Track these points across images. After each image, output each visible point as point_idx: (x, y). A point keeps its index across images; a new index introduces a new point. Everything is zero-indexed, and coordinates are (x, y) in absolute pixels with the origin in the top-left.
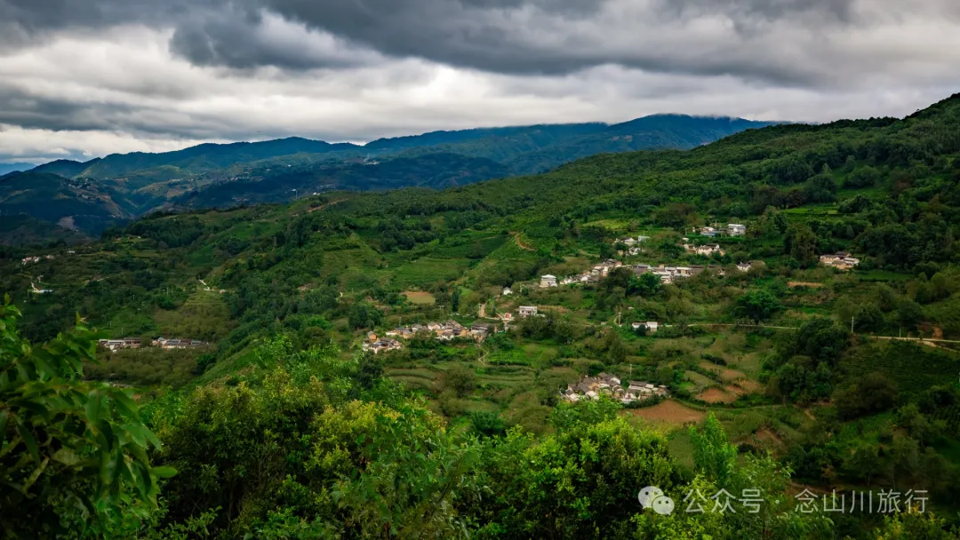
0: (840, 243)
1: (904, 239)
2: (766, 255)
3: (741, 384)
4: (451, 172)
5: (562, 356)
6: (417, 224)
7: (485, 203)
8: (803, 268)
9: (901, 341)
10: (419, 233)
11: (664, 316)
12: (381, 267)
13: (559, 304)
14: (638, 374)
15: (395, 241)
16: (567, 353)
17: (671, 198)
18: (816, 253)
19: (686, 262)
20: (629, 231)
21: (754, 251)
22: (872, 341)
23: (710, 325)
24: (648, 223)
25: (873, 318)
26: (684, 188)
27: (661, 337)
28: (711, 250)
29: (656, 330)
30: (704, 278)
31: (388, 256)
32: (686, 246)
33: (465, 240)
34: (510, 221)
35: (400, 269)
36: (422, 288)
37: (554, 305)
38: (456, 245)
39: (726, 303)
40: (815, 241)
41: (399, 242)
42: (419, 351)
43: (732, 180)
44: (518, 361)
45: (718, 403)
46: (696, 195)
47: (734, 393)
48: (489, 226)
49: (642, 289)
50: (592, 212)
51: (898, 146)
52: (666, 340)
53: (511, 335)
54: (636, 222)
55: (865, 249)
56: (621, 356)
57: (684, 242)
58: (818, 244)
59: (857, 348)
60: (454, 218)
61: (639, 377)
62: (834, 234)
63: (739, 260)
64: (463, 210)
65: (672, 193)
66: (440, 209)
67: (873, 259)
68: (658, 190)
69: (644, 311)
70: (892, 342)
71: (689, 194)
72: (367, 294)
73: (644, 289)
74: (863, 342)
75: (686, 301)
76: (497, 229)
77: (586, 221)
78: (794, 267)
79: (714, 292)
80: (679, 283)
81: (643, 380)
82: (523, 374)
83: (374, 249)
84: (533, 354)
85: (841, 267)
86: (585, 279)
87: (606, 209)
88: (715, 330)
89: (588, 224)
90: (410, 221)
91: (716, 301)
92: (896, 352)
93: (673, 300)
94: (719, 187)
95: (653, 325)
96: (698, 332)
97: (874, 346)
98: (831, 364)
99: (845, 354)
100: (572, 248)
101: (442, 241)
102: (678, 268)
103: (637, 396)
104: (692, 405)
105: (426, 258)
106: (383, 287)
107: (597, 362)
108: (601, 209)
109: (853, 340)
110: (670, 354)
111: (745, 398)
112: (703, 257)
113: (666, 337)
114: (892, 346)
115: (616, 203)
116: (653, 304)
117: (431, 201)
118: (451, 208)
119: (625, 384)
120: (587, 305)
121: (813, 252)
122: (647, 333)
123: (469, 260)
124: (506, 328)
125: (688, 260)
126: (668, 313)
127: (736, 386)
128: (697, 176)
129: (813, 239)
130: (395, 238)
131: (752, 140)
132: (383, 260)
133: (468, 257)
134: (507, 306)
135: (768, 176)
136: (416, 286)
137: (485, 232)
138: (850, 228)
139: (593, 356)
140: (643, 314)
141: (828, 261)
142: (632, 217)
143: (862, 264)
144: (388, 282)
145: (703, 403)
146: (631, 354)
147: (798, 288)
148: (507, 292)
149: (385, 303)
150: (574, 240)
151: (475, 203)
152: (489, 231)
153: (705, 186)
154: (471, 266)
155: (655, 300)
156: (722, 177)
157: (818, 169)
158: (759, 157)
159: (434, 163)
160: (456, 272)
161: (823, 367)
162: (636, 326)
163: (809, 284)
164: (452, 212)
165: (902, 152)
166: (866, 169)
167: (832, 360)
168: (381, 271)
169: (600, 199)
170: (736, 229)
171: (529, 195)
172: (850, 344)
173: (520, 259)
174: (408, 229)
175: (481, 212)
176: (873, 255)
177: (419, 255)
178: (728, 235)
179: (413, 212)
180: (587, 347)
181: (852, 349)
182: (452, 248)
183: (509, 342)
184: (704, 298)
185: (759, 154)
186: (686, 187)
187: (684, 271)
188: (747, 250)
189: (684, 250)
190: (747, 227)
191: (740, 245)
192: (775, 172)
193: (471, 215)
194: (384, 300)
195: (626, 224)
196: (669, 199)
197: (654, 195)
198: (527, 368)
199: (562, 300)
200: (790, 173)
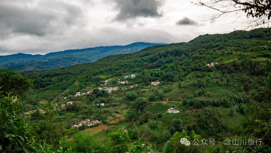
0: (157, 78)
1: (171, 76)
2: (139, 83)
3: (120, 118)
4: (72, 63)
5: (76, 115)
6: (47, 80)
7: (70, 72)
8: (146, 86)
9: (158, 103)
10: (47, 83)
11: (107, 101)
12: (33, 94)
13: (79, 101)
14: (95, 118)
15: (40, 86)
16: (78, 114)
17: (122, 68)
18: (150, 81)
19: (117, 86)
20: (108, 78)
21: (135, 82)
22: (152, 103)
23: (119, 103)
24: (113, 76)
25: (153, 97)
26: (125, 65)
27: (105, 108)
28: (124, 82)
29: (104, 106)
30: (120, 90)
31: (36, 90)
32: (119, 82)
33: (61, 84)
34: (77, 77)
35: (39, 94)
36: (46, 99)
37: (78, 101)
38: (58, 85)
39: (124, 97)
40: (150, 78)
41: (41, 86)
42: (34, 117)
43: (139, 62)
44: (64, 118)
45: (113, 124)
46: (129, 66)
47: (118, 120)
48: (70, 79)
49: (101, 94)
50: (98, 73)
51: (180, 50)
52: (106, 108)
53: (63, 111)
54: (110, 75)
55: (162, 80)
56: (91, 114)
57: (118, 80)
58: (150, 79)
59: (148, 106)
60: (60, 77)
61: (95, 119)
62: (156, 76)
63: (131, 85)
64: (63, 75)
65: (122, 67)
66: (56, 75)
67: (164, 82)
68: (118, 66)
69: (101, 100)
70: (156, 103)
71: (127, 67)
72: (27, 102)
73: (102, 94)
74: (150, 104)
75: (113, 97)
76: (72, 80)
77: (96, 76)
78: (144, 85)
79: (122, 94)
80: (113, 92)
81: (96, 120)
82: (65, 121)
83: (33, 88)
84: (68, 115)
85: (155, 85)
86: (88, 93)
87: (103, 72)
88: (120, 105)
89: (96, 77)
90: (46, 79)
91: (122, 96)
92: (157, 106)
93: (110, 97)
94: (135, 64)
95: (103, 104)
96: (115, 105)
97: (152, 104)
98: (142, 110)
99: (145, 107)
100: (90, 84)
101: (54, 84)
102: (115, 88)
103: (92, 124)
104: (107, 125)
105: (48, 90)
106: (33, 100)
107: (85, 116)
108: (101, 72)
109: (148, 104)
110: (105, 112)
111: (120, 121)
112: (122, 84)
113: (106, 107)
114: (156, 104)
115: (106, 70)
116: (103, 98)
117: (53, 72)
118: (60, 74)
119: (91, 121)
120: (87, 100)
121: (149, 81)
122: (101, 107)
123: (62, 90)
124: (62, 109)
125: (118, 85)
126: (108, 101)
127: (119, 119)
128: (130, 61)
129: (149, 77)
130: (40, 85)
131: (149, 50)
132: (34, 92)
133: (61, 89)
134: (64, 102)
135: (148, 60)
136: (44, 99)
137: (68, 81)
138: (160, 74)
139: (85, 114)
140: (101, 101)
141: (152, 83)
142: (109, 74)
143: (161, 83)
144: (35, 98)
145: (109, 124)
146: (94, 113)
147: (143, 91)
148: (65, 98)
149: (32, 105)
150: (91, 82)
151: (67, 72)
152: (70, 81)
153: (131, 64)
154: (62, 91)
155: (105, 97)
156: (136, 61)
157: (161, 58)
158: (147, 55)
159: (66, 60)
160: (57, 94)
161: (139, 111)
162: (98, 105)
163: (146, 90)
164: (60, 75)
165: (181, 52)
166: (172, 57)
167: (142, 109)
168: (33, 95)
169: (102, 69)
170: (133, 76)
171: (85, 69)
172: (147, 105)
173: (76, 88)
174: (44, 82)
175: (69, 75)
176: (164, 81)
177: (46, 89)
178: (130, 78)
179: (47, 76)
180: (84, 112)
181: (147, 106)
182: (57, 87)
183: (62, 113)
184: (119, 96)
185: (148, 54)
186: (126, 64)
187: (116, 89)
188: (134, 82)
189: (118, 83)
190: (136, 75)
191: (133, 80)
192: (150, 59)
193: (66, 76)
194: (32, 104)
195: (107, 76)
196: (121, 68)
197: (117, 67)
198: (66, 119)
199: (80, 99)
200: (154, 59)
